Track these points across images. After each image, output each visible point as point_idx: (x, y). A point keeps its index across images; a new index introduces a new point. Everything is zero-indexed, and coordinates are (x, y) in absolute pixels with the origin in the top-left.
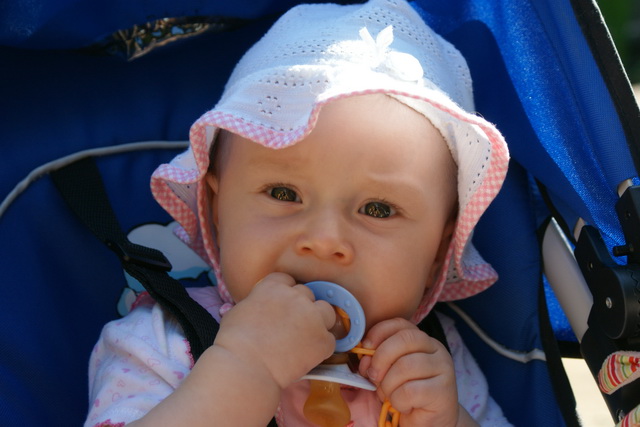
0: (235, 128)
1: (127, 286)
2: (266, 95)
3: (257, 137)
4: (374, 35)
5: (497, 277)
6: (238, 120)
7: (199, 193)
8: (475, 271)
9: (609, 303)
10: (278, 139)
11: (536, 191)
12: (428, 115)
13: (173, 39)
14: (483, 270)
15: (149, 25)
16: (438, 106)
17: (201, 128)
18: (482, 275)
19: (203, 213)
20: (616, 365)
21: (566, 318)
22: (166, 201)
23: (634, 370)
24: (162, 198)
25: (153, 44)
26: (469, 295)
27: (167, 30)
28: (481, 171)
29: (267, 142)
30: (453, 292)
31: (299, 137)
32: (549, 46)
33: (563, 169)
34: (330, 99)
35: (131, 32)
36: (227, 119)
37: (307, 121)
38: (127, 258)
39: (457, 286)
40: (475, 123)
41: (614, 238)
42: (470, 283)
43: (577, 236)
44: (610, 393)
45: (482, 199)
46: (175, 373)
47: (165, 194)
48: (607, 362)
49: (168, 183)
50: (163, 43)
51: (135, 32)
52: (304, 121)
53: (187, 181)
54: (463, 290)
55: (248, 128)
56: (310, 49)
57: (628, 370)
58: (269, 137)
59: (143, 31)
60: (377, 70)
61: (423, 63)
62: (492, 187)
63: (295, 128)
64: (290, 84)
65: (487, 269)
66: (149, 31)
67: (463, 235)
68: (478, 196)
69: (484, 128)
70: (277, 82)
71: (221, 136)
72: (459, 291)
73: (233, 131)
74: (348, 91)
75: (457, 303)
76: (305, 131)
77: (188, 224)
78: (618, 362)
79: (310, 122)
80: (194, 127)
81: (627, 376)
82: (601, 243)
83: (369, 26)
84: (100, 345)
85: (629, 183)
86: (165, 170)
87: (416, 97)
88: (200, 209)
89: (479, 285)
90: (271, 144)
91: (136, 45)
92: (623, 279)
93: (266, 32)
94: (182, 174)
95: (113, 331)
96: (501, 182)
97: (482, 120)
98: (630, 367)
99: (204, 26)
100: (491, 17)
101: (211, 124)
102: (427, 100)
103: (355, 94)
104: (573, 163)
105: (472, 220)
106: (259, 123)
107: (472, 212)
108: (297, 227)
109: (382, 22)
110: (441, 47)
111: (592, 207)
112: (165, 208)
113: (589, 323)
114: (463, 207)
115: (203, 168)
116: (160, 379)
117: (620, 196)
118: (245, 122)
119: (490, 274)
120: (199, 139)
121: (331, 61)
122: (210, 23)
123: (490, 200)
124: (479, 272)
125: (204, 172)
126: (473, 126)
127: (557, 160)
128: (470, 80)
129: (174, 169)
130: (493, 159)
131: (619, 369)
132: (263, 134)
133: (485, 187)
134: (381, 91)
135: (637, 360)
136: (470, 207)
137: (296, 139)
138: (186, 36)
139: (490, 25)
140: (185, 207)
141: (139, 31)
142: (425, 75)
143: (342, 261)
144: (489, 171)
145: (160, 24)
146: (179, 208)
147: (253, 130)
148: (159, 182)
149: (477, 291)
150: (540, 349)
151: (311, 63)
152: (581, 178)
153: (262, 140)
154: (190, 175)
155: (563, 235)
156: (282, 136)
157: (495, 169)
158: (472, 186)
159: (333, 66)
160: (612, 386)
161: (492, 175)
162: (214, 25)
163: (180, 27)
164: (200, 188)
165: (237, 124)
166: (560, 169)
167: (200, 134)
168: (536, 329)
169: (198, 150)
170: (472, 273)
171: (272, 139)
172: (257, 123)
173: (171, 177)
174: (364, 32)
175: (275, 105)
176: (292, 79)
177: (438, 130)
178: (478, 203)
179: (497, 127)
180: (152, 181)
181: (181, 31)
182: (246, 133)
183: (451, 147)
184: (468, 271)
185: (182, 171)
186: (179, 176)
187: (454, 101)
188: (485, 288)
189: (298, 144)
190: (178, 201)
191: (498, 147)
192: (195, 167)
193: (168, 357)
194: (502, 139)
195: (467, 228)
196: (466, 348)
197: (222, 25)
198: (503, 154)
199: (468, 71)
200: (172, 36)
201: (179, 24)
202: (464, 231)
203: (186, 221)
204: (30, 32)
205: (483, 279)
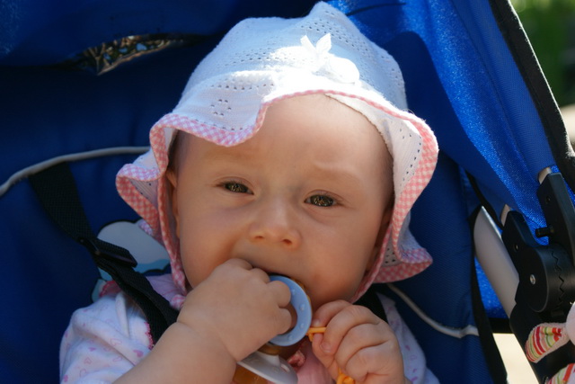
0: (190, 128)
1: (101, 278)
2: (218, 99)
3: (210, 136)
4: (314, 42)
5: (431, 260)
6: (192, 121)
7: (159, 189)
8: (412, 255)
9: (533, 279)
10: (229, 137)
11: (467, 183)
12: (365, 113)
13: (138, 55)
14: (419, 254)
15: (115, 42)
16: (372, 104)
17: (160, 130)
18: (417, 258)
19: (163, 208)
20: (540, 335)
21: (497, 298)
22: (130, 198)
23: (556, 339)
24: (126, 195)
25: (121, 60)
26: (407, 276)
27: (133, 47)
28: (414, 162)
29: (219, 140)
30: (393, 274)
31: (248, 135)
32: (474, 51)
33: (489, 161)
34: (274, 100)
35: (100, 50)
36: (183, 120)
37: (255, 120)
38: (98, 253)
39: (396, 269)
40: (407, 119)
41: (536, 221)
42: (408, 265)
43: (503, 221)
44: (536, 361)
45: (414, 188)
46: (135, 351)
47: (129, 191)
48: (532, 333)
49: (131, 181)
50: (129, 59)
51: (103, 49)
52: (252, 121)
53: (149, 179)
54: (401, 273)
55: (202, 129)
56: (257, 56)
57: (552, 340)
58: (221, 136)
59: (110, 48)
60: (317, 73)
61: (360, 67)
62: (423, 177)
63: (245, 127)
64: (239, 88)
65: (422, 253)
66: (117, 48)
67: (398, 220)
68: (411, 185)
69: (414, 123)
70: (228, 87)
71: (179, 138)
72: (397, 273)
73: (188, 131)
74: (291, 92)
75: (397, 284)
76: (253, 129)
77: (150, 219)
78: (542, 333)
79: (257, 121)
80: (153, 129)
81: (551, 345)
82: (525, 227)
83: (310, 34)
84: (70, 330)
85: (548, 171)
86: (129, 169)
87: (352, 96)
88: (160, 204)
89: (416, 268)
90: (223, 143)
91: (105, 60)
92: (545, 257)
93: (218, 43)
94: (144, 172)
95: (82, 317)
96: (431, 172)
97: (413, 116)
98: (553, 337)
99: (165, 42)
100: (423, 27)
101: (168, 125)
102: (362, 99)
103: (298, 95)
104: (498, 154)
105: (406, 207)
106: (212, 123)
107: (406, 199)
108: (248, 218)
109: (322, 31)
110: (376, 53)
111: (516, 194)
112: (130, 203)
113: (516, 299)
114: (398, 195)
115: (163, 166)
116: (122, 356)
117: (541, 182)
118: (199, 123)
119: (425, 257)
120: (159, 140)
121: (276, 67)
122: (171, 39)
123: (422, 188)
124: (416, 255)
125: (163, 170)
126: (405, 121)
127: (484, 153)
128: (403, 82)
129: (137, 168)
130: (424, 152)
131: (543, 339)
132: (216, 134)
133: (417, 177)
134: (321, 92)
135: (559, 330)
136: (404, 195)
137: (245, 137)
138: (149, 52)
139: (422, 35)
140: (147, 203)
141: (107, 48)
142: (361, 78)
143: (290, 247)
144: (420, 163)
145: (126, 42)
146: (142, 204)
147: (206, 131)
148: (123, 180)
149: (415, 273)
150: (473, 325)
151: (258, 69)
152: (505, 168)
153: (214, 139)
154: (151, 173)
155: (492, 222)
156: (233, 135)
157: (426, 161)
158: (406, 176)
159: (277, 71)
160: (537, 355)
161: (424, 166)
162: (174, 41)
163: (144, 44)
164: (160, 185)
165: (192, 125)
166: (486, 161)
167: (159, 136)
168: (469, 308)
169: (157, 150)
170: (410, 256)
171: (224, 137)
172: (210, 124)
173: (134, 176)
174: (305, 39)
175: (226, 108)
176: (241, 83)
177: (375, 126)
178: (411, 192)
179: (427, 123)
180: (117, 179)
181: (145, 48)
182: (200, 133)
183: (387, 142)
184: (405, 254)
185: (144, 170)
186: (141, 174)
187: (388, 99)
188: (422, 270)
189: (247, 142)
190: (141, 197)
191: (428, 140)
192: (156, 166)
193: (130, 337)
194: (431, 133)
195: (401, 214)
196: (405, 326)
197: (182, 41)
198: (432, 147)
199: (400, 74)
200: (137, 52)
201: (142, 41)
202: (399, 217)
203: (148, 216)
204: (8, 50)
205: (419, 262)
